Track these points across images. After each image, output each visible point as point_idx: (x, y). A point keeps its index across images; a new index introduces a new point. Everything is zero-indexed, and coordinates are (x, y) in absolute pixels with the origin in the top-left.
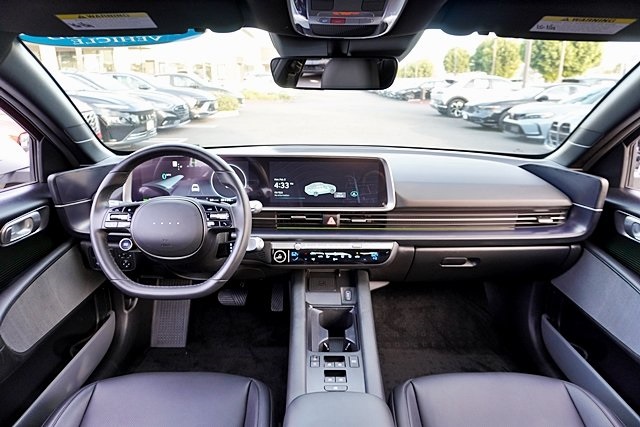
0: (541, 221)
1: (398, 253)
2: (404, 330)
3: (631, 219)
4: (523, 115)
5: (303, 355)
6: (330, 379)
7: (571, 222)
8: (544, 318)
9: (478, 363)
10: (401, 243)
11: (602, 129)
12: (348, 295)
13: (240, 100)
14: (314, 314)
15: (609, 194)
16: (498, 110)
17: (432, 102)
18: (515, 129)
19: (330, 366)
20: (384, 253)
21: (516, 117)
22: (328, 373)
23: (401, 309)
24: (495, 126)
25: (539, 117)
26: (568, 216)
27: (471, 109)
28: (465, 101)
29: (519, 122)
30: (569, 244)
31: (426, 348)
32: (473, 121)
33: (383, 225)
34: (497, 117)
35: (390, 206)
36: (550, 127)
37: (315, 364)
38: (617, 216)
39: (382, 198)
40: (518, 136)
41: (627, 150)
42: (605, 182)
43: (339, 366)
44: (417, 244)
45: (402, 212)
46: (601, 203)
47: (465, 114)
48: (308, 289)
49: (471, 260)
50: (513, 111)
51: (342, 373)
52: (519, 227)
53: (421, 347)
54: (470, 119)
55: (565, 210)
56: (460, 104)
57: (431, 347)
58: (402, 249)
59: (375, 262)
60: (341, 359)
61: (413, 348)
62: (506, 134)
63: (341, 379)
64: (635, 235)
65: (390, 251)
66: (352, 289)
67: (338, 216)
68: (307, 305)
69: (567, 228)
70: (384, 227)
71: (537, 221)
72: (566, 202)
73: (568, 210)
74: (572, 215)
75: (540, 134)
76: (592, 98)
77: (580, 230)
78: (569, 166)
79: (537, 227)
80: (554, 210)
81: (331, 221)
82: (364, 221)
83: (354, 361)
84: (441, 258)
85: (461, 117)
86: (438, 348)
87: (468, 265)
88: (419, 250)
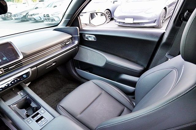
0: (67, 43)
1: (32, 71)
2: (41, 93)
3: (86, 35)
4: (34, 14)
5: (23, 122)
6: (39, 122)
7: (73, 41)
8: (76, 68)
9: (66, 89)
10: (31, 68)
11: (72, 14)
12: (22, 94)
14: (14, 107)
15: (80, 31)
16: (24, 14)
18: (33, 19)
19: (36, 118)
20: (27, 74)
21: (31, 15)
22: (37, 121)
23: (37, 88)
24: (26, 20)
25: (38, 14)
26: (72, 40)
27: (15, 16)
29: (33, 17)
30: (75, 47)
31: (51, 94)
32: (17, 20)
33: (21, 65)
34: (25, 16)
35: (21, 57)
36: (43, 16)
37: (30, 122)
38: (83, 36)
39: (17, 56)
40: (35, 21)
41: (79, 18)
42: (78, 28)
43: (39, 116)
44: (36, 66)
45: (26, 58)
46: (79, 34)
48: (5, 101)
49: (54, 63)
50: (30, 14)
51: (42, 117)
52: (62, 47)
53: (49, 94)
55: (71, 39)
57: (52, 93)
58: (33, 69)
59: (26, 78)
60: (38, 114)
61: (47, 96)
62: (31, 21)
63: (43, 119)
64: (89, 39)
65: (29, 72)
66: (22, 91)
67: (2, 69)
68: (9, 106)
69: (73, 43)
70: (22, 65)
71: (66, 44)
72: (71, 36)
73: (71, 38)
74: (73, 39)
75: (41, 19)
76: (50, 5)
77: (76, 42)
78: (66, 26)
79: (66, 45)
80: (68, 40)
82: (14, 66)
83: (42, 111)
84: (45, 66)
85: (12, 19)
86: (54, 92)
87: (54, 64)
88: (38, 67)
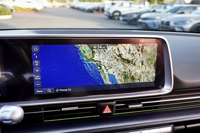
13: (12, 10)
16: (135, 16)
17: (105, 13)
18: (144, 25)
28: (120, 12)
47: (121, 18)
54: (124, 20)
56: (118, 14)
67: (114, 102)
75: (155, 26)
81: (107, 111)
